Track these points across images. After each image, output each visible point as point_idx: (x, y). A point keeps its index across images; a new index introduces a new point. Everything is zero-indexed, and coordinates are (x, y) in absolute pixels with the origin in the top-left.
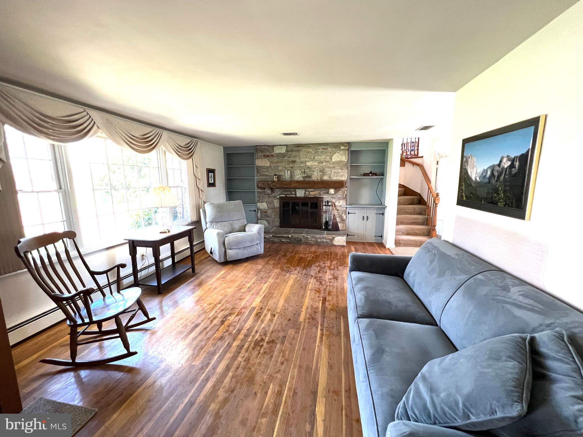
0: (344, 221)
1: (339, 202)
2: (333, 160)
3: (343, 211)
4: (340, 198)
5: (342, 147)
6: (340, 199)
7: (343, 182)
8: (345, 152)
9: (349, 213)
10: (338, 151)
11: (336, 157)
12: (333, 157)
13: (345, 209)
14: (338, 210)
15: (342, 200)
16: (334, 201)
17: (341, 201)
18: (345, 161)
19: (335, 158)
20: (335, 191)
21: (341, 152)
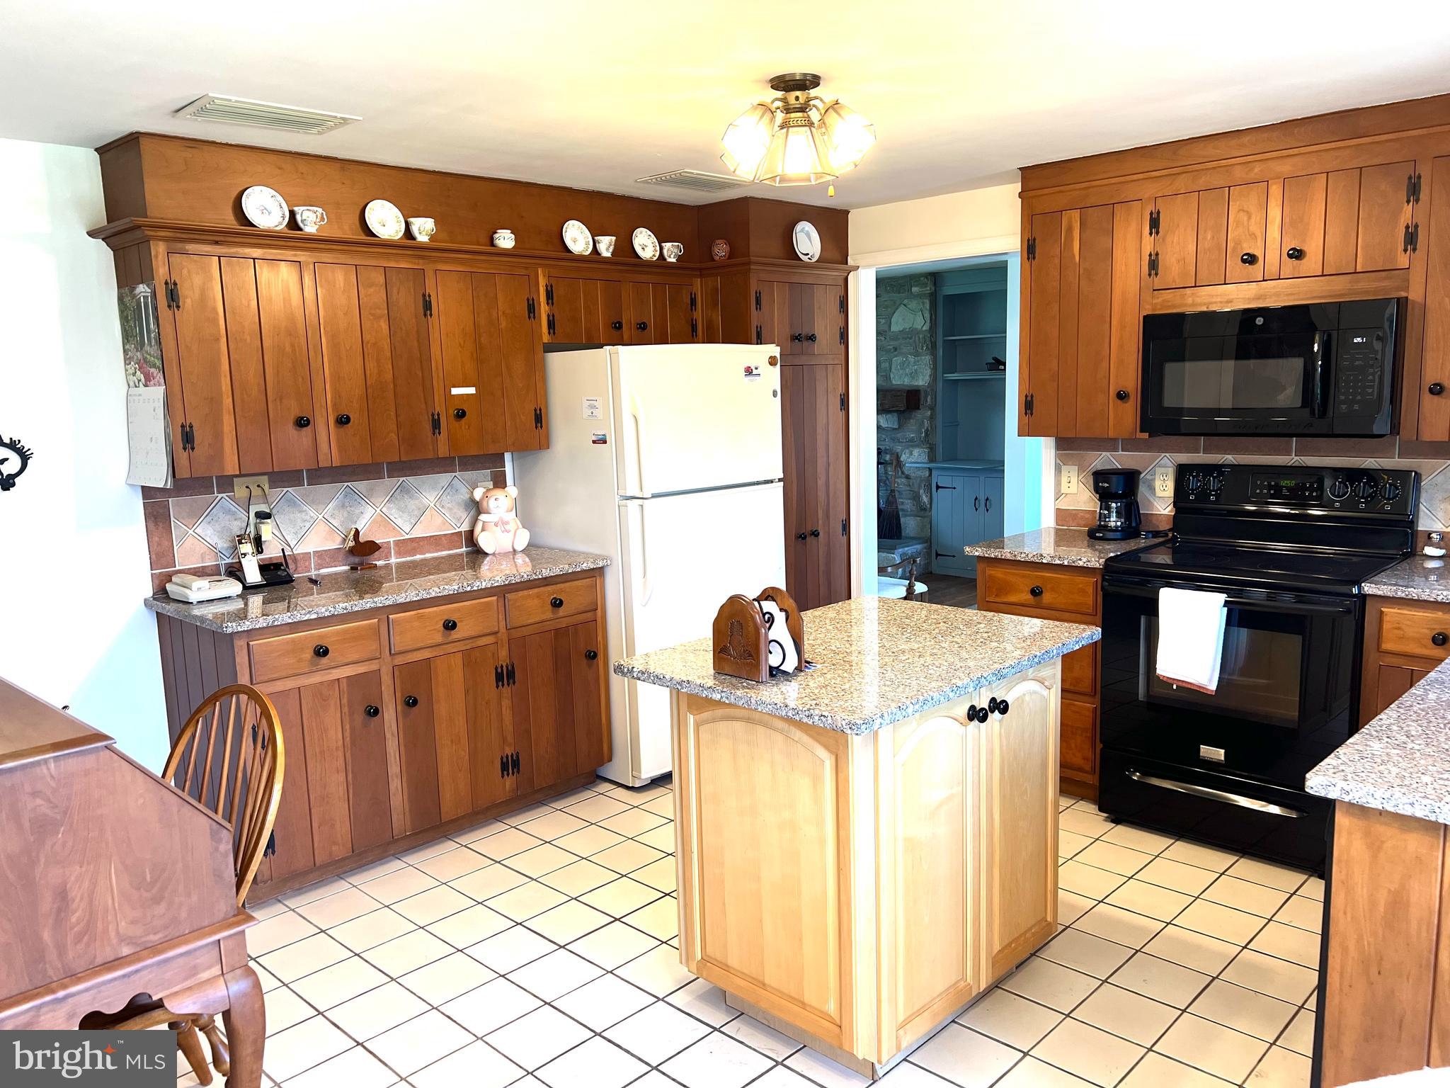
0: (925, 510)
1: (911, 454)
2: (895, 328)
3: (921, 481)
4: (912, 440)
5: (915, 289)
6: (912, 444)
7: (919, 390)
8: (923, 303)
9: (938, 487)
10: (905, 302)
11: (900, 320)
12: (893, 320)
13: (927, 474)
14: (908, 477)
15: (917, 446)
16: (898, 448)
17: (916, 452)
18: (924, 328)
19: (897, 323)
20: (899, 419)
21: (913, 304)
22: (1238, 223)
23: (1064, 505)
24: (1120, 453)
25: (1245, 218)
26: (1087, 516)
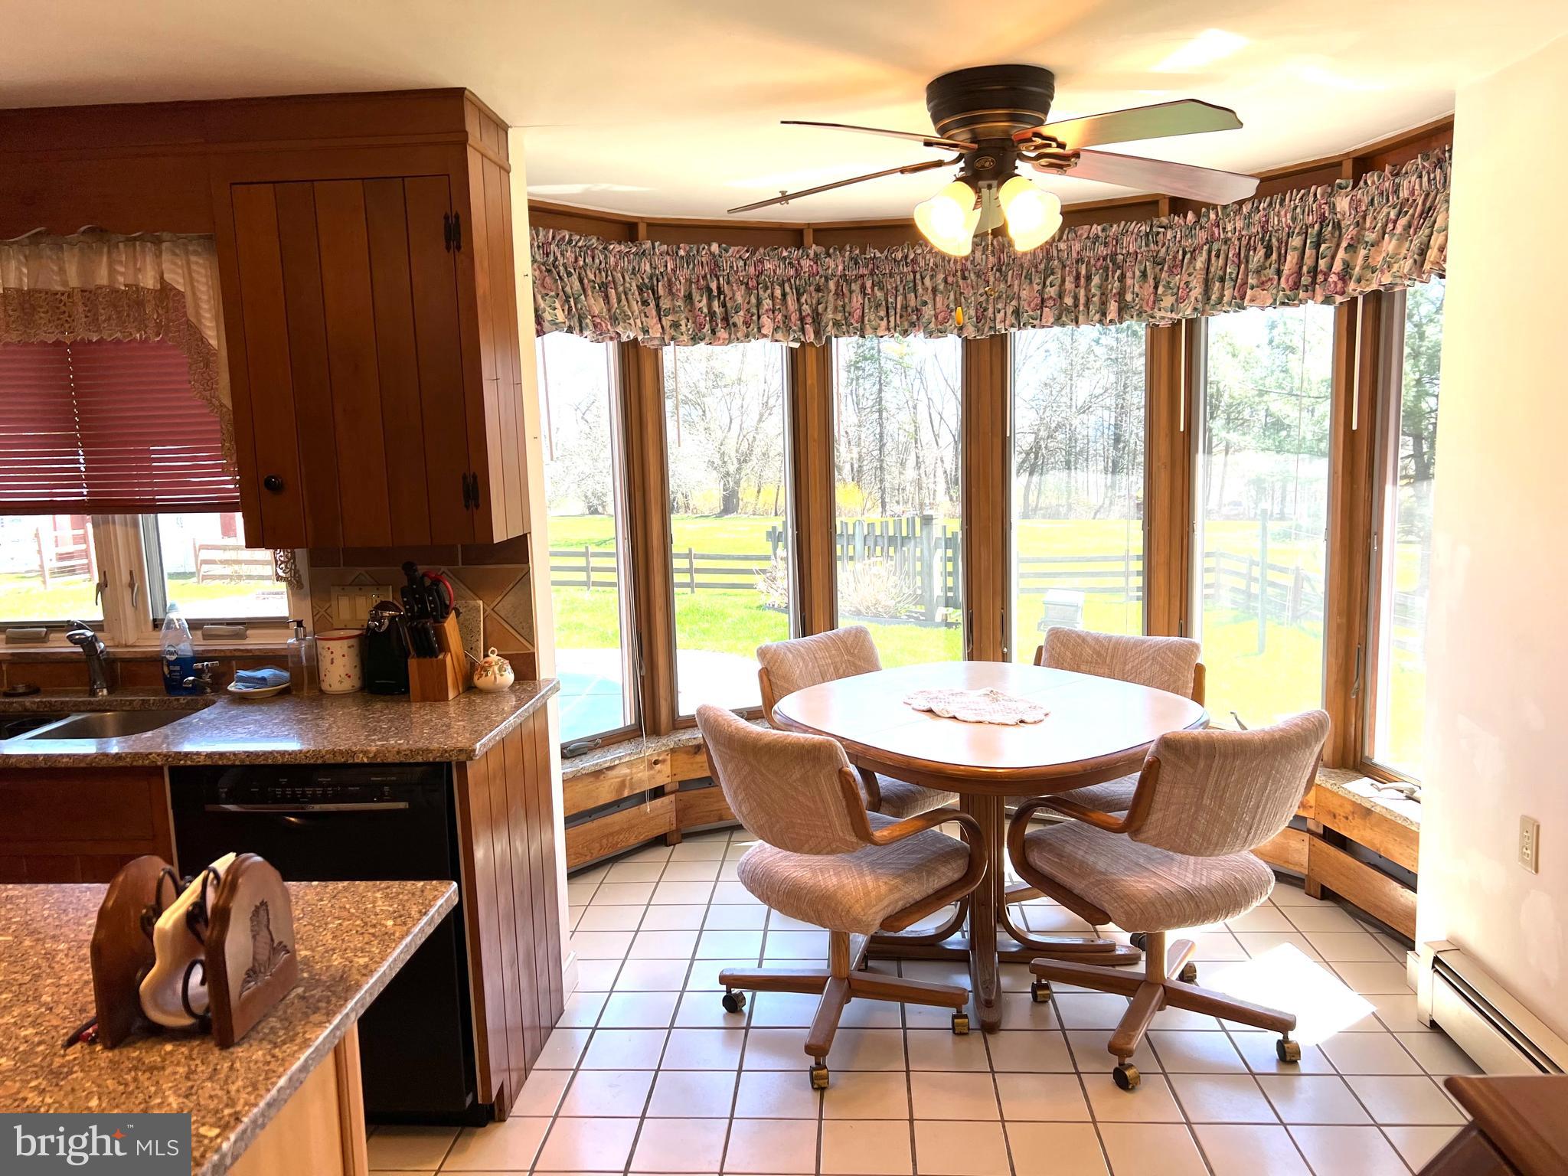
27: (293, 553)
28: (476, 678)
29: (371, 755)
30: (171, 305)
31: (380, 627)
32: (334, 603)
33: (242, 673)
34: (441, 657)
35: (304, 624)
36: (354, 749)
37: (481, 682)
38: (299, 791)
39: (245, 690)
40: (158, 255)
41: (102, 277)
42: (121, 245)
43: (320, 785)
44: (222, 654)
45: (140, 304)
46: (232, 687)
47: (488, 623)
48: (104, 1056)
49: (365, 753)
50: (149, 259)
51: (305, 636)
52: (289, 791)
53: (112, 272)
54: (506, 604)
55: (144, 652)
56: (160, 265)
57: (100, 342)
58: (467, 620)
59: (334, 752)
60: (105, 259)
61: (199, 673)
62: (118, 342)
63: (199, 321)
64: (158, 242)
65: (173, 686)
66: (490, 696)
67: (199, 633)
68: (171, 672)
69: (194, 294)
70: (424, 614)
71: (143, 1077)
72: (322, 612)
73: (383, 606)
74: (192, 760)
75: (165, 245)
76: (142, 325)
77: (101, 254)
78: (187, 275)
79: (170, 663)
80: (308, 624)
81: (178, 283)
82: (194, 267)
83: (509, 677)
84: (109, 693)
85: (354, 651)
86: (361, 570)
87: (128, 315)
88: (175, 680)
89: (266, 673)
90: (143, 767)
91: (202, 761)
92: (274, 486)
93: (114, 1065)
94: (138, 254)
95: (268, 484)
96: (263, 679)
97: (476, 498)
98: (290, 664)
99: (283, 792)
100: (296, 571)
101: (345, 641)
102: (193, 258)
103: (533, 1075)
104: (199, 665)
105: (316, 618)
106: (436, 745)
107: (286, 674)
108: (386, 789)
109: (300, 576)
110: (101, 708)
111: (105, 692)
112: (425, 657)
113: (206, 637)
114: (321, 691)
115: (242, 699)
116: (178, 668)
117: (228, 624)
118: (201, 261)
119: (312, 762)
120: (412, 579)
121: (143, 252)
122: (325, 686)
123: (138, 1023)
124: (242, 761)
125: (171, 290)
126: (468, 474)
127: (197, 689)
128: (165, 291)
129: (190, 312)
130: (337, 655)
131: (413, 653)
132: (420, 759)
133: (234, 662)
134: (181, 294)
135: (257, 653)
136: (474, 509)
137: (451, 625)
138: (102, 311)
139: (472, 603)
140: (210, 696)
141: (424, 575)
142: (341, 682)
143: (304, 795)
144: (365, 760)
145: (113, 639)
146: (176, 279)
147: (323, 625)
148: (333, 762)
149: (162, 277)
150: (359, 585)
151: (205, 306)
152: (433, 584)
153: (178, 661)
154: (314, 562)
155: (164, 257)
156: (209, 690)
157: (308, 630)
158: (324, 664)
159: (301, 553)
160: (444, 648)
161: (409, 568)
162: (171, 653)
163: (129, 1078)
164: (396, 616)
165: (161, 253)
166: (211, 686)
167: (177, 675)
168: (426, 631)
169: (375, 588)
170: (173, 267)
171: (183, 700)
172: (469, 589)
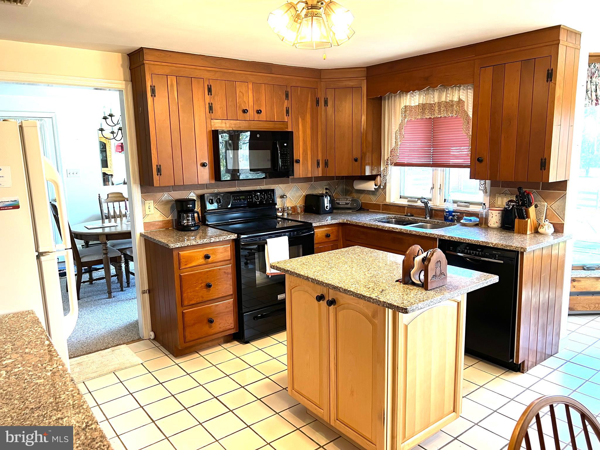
22: (240, 97)
23: (147, 220)
24: (172, 192)
25: (242, 95)
26: (160, 223)
27: (485, 182)
28: (539, 229)
29: (494, 245)
30: (461, 105)
31: (509, 208)
32: (496, 199)
33: (465, 217)
34: (526, 220)
35: (486, 205)
36: (489, 242)
37: (540, 230)
38: (472, 252)
39: (465, 222)
40: (459, 91)
41: (443, 99)
42: (450, 89)
43: (478, 251)
44: (461, 211)
45: (452, 106)
46: (462, 221)
47: (548, 211)
48: (402, 285)
49: (492, 244)
50: (457, 92)
51: (485, 208)
52: (469, 251)
53: (446, 97)
54: (556, 205)
55: (440, 208)
56: (459, 93)
57: (441, 117)
58: (540, 209)
59: (483, 242)
60: (445, 93)
61: (454, 216)
62: (445, 117)
63: (468, 110)
64: (460, 87)
65: (446, 219)
66: (543, 235)
67: (456, 204)
68: (446, 214)
69: (468, 102)
70: (523, 204)
71: (408, 290)
72: (492, 201)
73: (511, 201)
74: (444, 238)
75: (461, 87)
76: (452, 112)
77: (444, 91)
78: (466, 96)
79: (446, 212)
80: (487, 205)
81: (464, 98)
82: (468, 93)
83: (552, 230)
84: (430, 218)
85: (500, 215)
86: (507, 189)
87: (449, 109)
88: (447, 217)
89: (472, 218)
90: (432, 237)
91: (447, 238)
92: (480, 160)
93: (403, 287)
94: (454, 91)
95: (478, 160)
96: (471, 220)
97: (545, 166)
98: (480, 216)
99: (467, 251)
100: (486, 188)
101: (498, 211)
102: (469, 91)
103: (538, 366)
104: (454, 214)
105: (490, 203)
106: (514, 245)
107: (478, 219)
108: (497, 256)
109: (486, 189)
110: (427, 222)
111: (429, 218)
112: (521, 219)
113: (458, 206)
114: (488, 226)
115: (464, 225)
116: (448, 214)
117: (465, 203)
118: (471, 91)
119: (476, 244)
120: (520, 193)
121: (455, 90)
122: (489, 225)
123: (411, 282)
124: (457, 240)
125: (461, 101)
126: (543, 158)
127: (452, 221)
128: (460, 101)
129: (465, 107)
130: (494, 215)
131: (517, 217)
132: (508, 248)
133: (464, 214)
134: (464, 102)
135: (471, 212)
136: (544, 170)
137: (532, 210)
138: (442, 109)
139: (543, 203)
140: (456, 223)
141: (525, 192)
142: (494, 224)
143: (473, 253)
144: (492, 246)
145: (433, 204)
146: (463, 98)
147: (492, 206)
148: (482, 245)
149: (459, 97)
150: (505, 194)
151: (470, 105)
152: (527, 195)
153: (449, 212)
154: (492, 185)
155: (461, 91)
156: (456, 221)
157: (487, 207)
158: (490, 218)
159: (488, 182)
160: (528, 217)
161: (520, 189)
162: (447, 209)
163: (405, 289)
164: (515, 205)
165: (460, 90)
166: (457, 220)
167: (447, 216)
168: (522, 210)
169: (510, 195)
170: (463, 94)
171: (448, 223)
172: (543, 198)
